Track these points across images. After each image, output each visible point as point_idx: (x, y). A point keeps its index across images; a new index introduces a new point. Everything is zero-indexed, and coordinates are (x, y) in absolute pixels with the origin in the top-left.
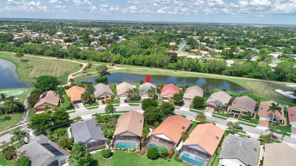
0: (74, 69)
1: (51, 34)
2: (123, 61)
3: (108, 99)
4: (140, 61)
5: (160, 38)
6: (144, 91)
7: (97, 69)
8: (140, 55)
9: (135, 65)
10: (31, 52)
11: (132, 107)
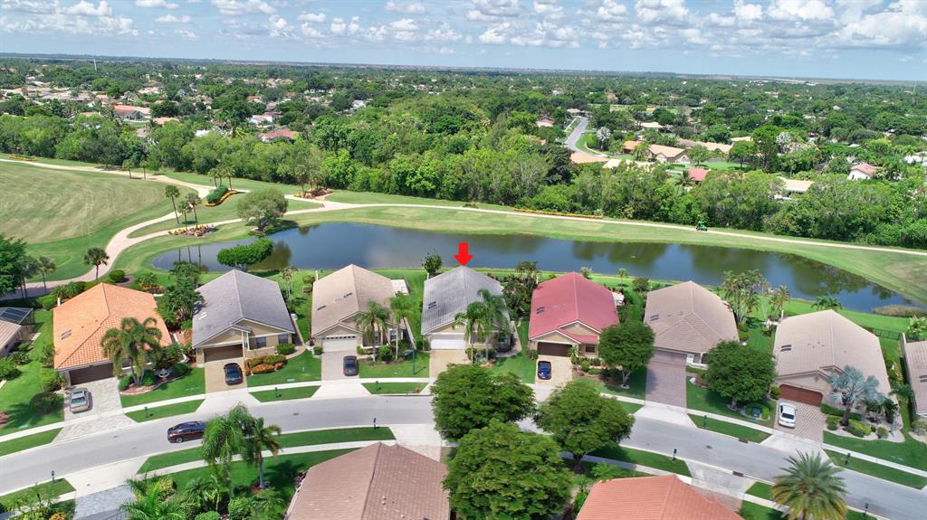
0: (151, 208)
1: (115, 91)
2: (359, 178)
3: (262, 352)
4: (427, 179)
5: (498, 103)
6: (443, 311)
7: (243, 209)
8: (427, 154)
9: (405, 194)
10: (10, 144)
11: (379, 398)
